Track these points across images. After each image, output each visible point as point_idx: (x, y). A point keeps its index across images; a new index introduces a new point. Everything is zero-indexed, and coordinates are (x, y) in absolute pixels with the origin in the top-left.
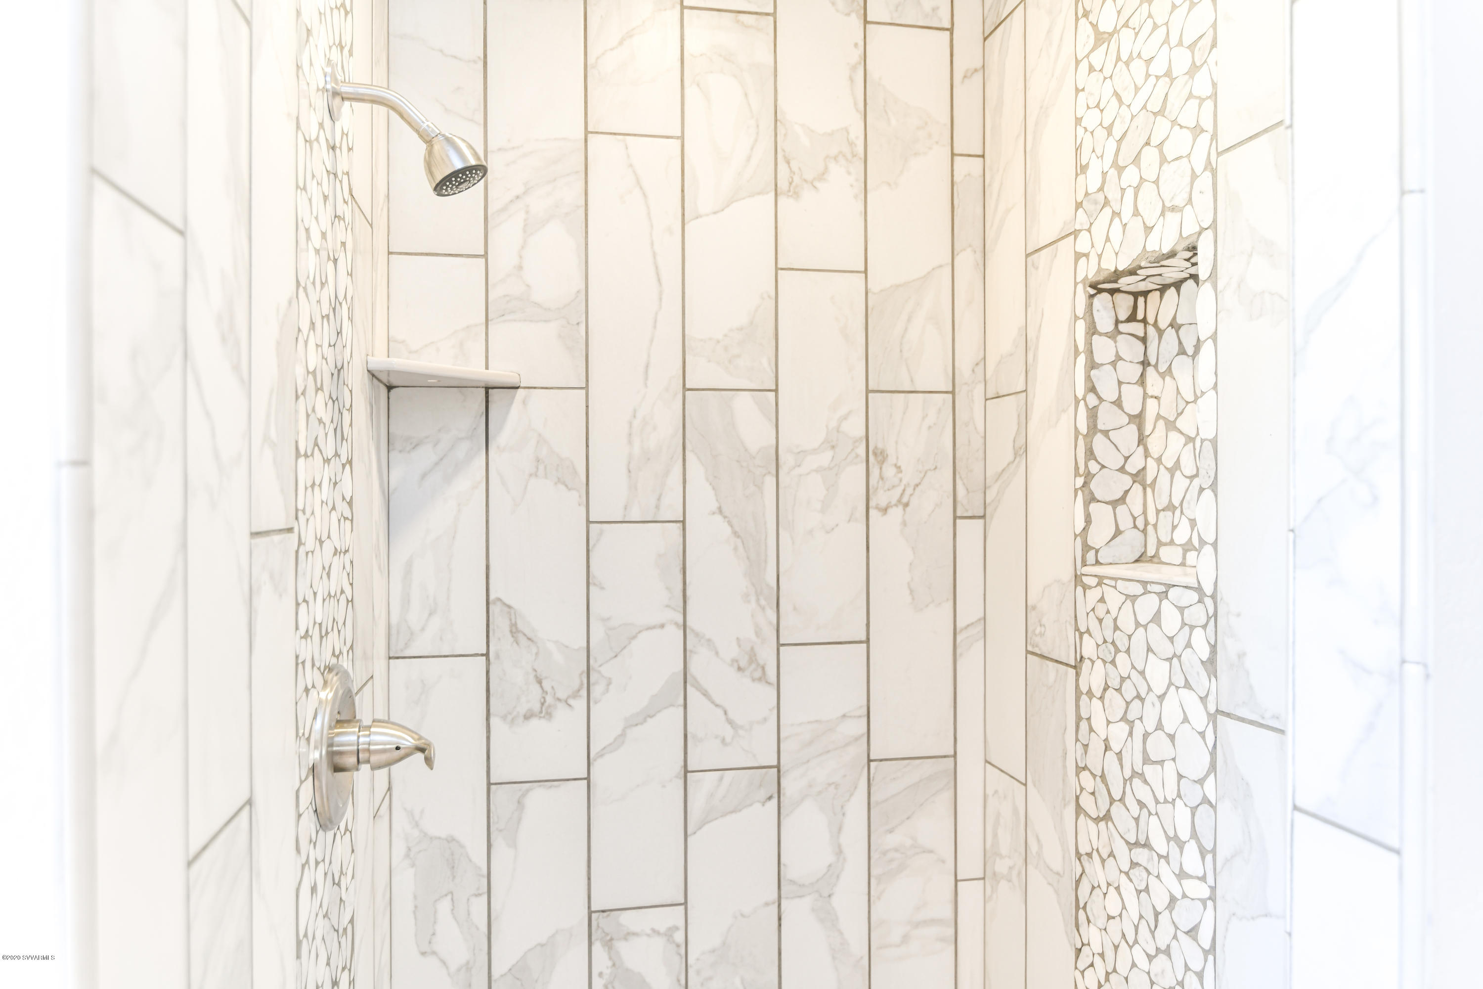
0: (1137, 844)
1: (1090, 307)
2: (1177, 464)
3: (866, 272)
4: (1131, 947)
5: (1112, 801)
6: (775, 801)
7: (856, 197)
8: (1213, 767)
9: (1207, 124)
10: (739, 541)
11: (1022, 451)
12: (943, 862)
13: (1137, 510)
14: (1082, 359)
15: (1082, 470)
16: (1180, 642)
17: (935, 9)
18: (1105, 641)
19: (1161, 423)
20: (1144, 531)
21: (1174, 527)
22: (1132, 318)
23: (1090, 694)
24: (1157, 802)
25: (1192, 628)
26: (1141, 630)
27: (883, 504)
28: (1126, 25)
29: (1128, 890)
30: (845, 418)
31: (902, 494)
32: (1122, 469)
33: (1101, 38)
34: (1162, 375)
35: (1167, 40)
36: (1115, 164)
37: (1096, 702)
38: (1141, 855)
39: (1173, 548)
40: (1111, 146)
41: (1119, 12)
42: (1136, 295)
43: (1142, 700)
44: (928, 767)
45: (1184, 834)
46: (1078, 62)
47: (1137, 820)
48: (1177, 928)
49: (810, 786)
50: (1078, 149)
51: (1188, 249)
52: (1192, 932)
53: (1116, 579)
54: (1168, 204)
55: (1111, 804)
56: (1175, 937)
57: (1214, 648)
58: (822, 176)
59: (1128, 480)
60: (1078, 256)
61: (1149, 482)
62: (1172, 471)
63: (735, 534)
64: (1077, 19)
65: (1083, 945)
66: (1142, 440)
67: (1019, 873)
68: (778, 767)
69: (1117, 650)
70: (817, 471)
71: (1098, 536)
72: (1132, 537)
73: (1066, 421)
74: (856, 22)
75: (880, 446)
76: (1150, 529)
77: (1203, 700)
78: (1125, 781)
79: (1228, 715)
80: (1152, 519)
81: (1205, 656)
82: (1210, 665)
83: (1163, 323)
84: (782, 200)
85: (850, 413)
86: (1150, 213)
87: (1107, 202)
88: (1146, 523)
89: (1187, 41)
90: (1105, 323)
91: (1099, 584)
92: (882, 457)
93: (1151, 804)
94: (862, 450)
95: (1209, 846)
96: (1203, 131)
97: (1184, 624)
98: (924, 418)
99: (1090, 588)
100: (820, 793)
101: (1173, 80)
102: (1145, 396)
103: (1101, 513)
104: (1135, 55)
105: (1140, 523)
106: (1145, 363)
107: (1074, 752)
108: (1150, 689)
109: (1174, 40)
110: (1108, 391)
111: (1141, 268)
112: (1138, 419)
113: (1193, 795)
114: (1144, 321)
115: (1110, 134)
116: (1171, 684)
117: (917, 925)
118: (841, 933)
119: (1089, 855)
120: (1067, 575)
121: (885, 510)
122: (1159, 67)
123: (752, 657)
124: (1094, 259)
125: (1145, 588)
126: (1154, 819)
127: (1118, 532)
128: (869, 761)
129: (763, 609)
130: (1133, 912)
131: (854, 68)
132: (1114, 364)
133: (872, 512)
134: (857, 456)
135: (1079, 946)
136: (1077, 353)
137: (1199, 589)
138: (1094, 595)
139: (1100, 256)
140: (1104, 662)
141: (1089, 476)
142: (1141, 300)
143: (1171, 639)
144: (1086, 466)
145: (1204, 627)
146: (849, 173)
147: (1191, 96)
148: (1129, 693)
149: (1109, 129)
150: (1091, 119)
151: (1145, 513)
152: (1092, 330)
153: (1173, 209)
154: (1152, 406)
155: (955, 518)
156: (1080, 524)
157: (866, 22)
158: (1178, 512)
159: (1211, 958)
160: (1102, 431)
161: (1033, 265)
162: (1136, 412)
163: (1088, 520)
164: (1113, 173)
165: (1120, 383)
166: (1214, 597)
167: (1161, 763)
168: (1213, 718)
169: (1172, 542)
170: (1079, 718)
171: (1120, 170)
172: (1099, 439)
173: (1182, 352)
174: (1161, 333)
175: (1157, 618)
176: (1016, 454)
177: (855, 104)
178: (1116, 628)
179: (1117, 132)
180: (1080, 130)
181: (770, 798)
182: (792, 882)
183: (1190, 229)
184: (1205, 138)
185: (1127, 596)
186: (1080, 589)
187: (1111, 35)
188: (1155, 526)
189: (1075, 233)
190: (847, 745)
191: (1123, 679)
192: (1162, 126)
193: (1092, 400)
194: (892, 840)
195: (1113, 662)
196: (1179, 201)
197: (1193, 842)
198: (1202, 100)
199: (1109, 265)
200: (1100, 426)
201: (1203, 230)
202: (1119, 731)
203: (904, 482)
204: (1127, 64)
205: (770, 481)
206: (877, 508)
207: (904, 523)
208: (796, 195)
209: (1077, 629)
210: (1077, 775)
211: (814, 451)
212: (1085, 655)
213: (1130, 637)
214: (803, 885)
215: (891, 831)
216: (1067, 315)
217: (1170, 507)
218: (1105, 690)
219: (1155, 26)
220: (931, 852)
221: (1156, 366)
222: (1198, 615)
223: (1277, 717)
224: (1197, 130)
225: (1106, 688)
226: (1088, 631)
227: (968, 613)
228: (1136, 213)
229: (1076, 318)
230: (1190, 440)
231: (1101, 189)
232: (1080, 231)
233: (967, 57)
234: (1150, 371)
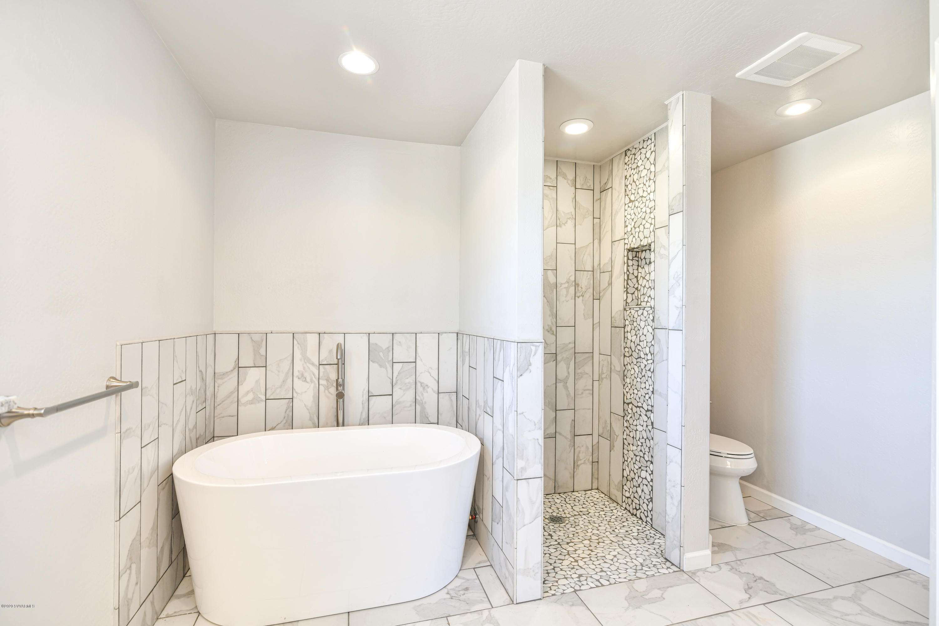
0: (638, 358)
1: (628, 254)
2: (645, 286)
3: (575, 244)
4: (636, 379)
5: (632, 351)
6: (555, 361)
7: (573, 227)
8: (653, 338)
9: (653, 223)
10: (548, 303)
11: (610, 284)
12: (590, 376)
13: (637, 296)
14: (626, 265)
15: (626, 287)
16: (647, 317)
17: (590, 185)
18: (631, 320)
19: (642, 278)
20: (638, 300)
21: (644, 298)
22: (636, 257)
23: (627, 332)
24: (642, 348)
25: (649, 314)
26: (639, 317)
27: (578, 296)
28: (637, 200)
29: (636, 368)
30: (570, 276)
31: (582, 294)
32: (634, 287)
33: (631, 201)
34: (642, 268)
35: (645, 206)
36: (634, 227)
37: (629, 333)
38: (639, 360)
39: (644, 302)
40: (633, 223)
41: (635, 197)
42: (637, 252)
43: (639, 330)
44: (587, 355)
45: (648, 352)
46: (625, 205)
47: (638, 353)
48: (646, 370)
49: (563, 358)
50: (625, 222)
51: (649, 245)
52: (649, 370)
53: (634, 308)
54: (645, 236)
55: (632, 352)
56: (646, 372)
57: (654, 317)
58: (566, 222)
59: (635, 289)
60: (625, 244)
61: (639, 290)
62: (644, 287)
63: (547, 301)
64: (625, 196)
65: (625, 383)
66: (637, 281)
67: (609, 375)
68: (556, 353)
69: (634, 322)
70: (565, 288)
71: (629, 300)
72: (635, 301)
73: (622, 277)
74: (573, 188)
75: (578, 283)
76: (639, 299)
77: (652, 327)
78: (635, 347)
79: (656, 328)
80: (639, 297)
81: (652, 319)
82: (653, 320)
83: (642, 258)
84: (558, 228)
85: (572, 275)
86: (642, 238)
87: (632, 234)
88: (638, 298)
89: (649, 207)
90: (631, 258)
91: (630, 309)
92: (578, 285)
93: (641, 349)
94: (574, 284)
95: (652, 353)
96: (652, 224)
97: (648, 314)
98: (587, 277)
99: (628, 310)
100: (564, 360)
101: (646, 214)
102: (638, 272)
103: (629, 295)
104: (639, 207)
105: (637, 298)
106: (638, 266)
107: (623, 345)
108: (641, 327)
109: (647, 206)
110: (631, 271)
111: (639, 248)
112: (637, 277)
113: (649, 345)
114: (638, 257)
115: (633, 221)
116: (645, 325)
117: (585, 390)
118: (569, 391)
119: (627, 364)
120: (622, 308)
121: (579, 297)
122: (644, 210)
123: (551, 329)
124: (629, 245)
125: (640, 309)
126: (642, 352)
127: (633, 300)
128: (575, 353)
129: (553, 318)
130: (637, 372)
131: (573, 199)
132: (632, 266)
133: (576, 297)
134: (573, 285)
135: (624, 384)
136: (625, 263)
137: (651, 307)
138: (628, 312)
139: (630, 244)
140: (631, 325)
141: (627, 288)
142: (637, 253)
143: (645, 317)
144: (627, 286)
145: (652, 314)
146: (572, 222)
147: (650, 217)
148: (636, 329)
149: (633, 220)
150: (629, 217)
151: (638, 296)
152: (628, 259)
153: (646, 237)
154: (640, 274)
155: (593, 299)
156: (625, 298)
157: (576, 188)
158: (645, 295)
159: (653, 373)
160: (630, 279)
161: (614, 244)
162: (636, 275)
163: (627, 297)
164: (633, 228)
165: (633, 270)
166: (654, 308)
167: (643, 341)
168: (653, 330)
169: (644, 301)
170: (625, 337)
171: (635, 228)
172: (629, 281)
173: (646, 264)
174: (642, 260)
175: (642, 314)
176: (609, 285)
177: (573, 207)
178: (634, 317)
179: (635, 220)
180: (626, 219)
181: (554, 360)
182: (559, 379)
183: (650, 242)
184: (652, 226)
185: (636, 311)
186: (625, 311)
187: (633, 201)
188: (640, 298)
189: (625, 239)
190: (571, 349)
191: (635, 327)
192: (644, 222)
193: (628, 273)
194: (579, 371)
195: (633, 324)
196: (648, 236)
197: (650, 353)
198: (652, 219)
199: (632, 246)
200: (630, 278)
201: (652, 242)
202: (634, 338)
203: (583, 291)
204: (637, 208)
205: (555, 290)
206: (577, 297)
207: (583, 300)
208: (561, 227)
209: (624, 319)
210: (624, 349)
211: (564, 283)
212: (626, 324)
213: (637, 318)
214: (561, 380)
215: (579, 369)
216: (622, 256)
217: (644, 294)
218: (631, 330)
219: (643, 203)
220: (587, 374)
221: (641, 266)
222: (651, 312)
223: (665, 327)
224: (651, 224)
225: (631, 329)
226: (627, 319)
227: (596, 320)
228: (639, 237)
229: (625, 256)
230: (648, 281)
231: (631, 231)
232: (626, 239)
233: (597, 196)
234: (639, 267)
